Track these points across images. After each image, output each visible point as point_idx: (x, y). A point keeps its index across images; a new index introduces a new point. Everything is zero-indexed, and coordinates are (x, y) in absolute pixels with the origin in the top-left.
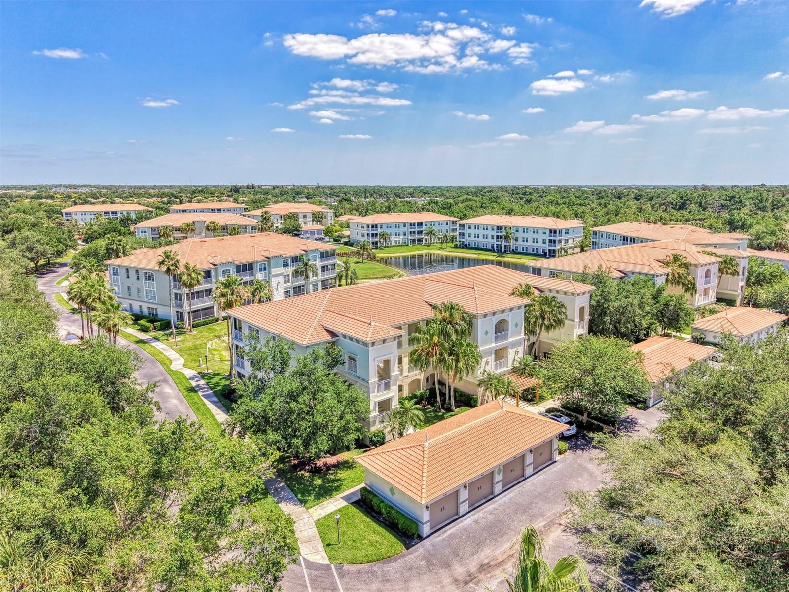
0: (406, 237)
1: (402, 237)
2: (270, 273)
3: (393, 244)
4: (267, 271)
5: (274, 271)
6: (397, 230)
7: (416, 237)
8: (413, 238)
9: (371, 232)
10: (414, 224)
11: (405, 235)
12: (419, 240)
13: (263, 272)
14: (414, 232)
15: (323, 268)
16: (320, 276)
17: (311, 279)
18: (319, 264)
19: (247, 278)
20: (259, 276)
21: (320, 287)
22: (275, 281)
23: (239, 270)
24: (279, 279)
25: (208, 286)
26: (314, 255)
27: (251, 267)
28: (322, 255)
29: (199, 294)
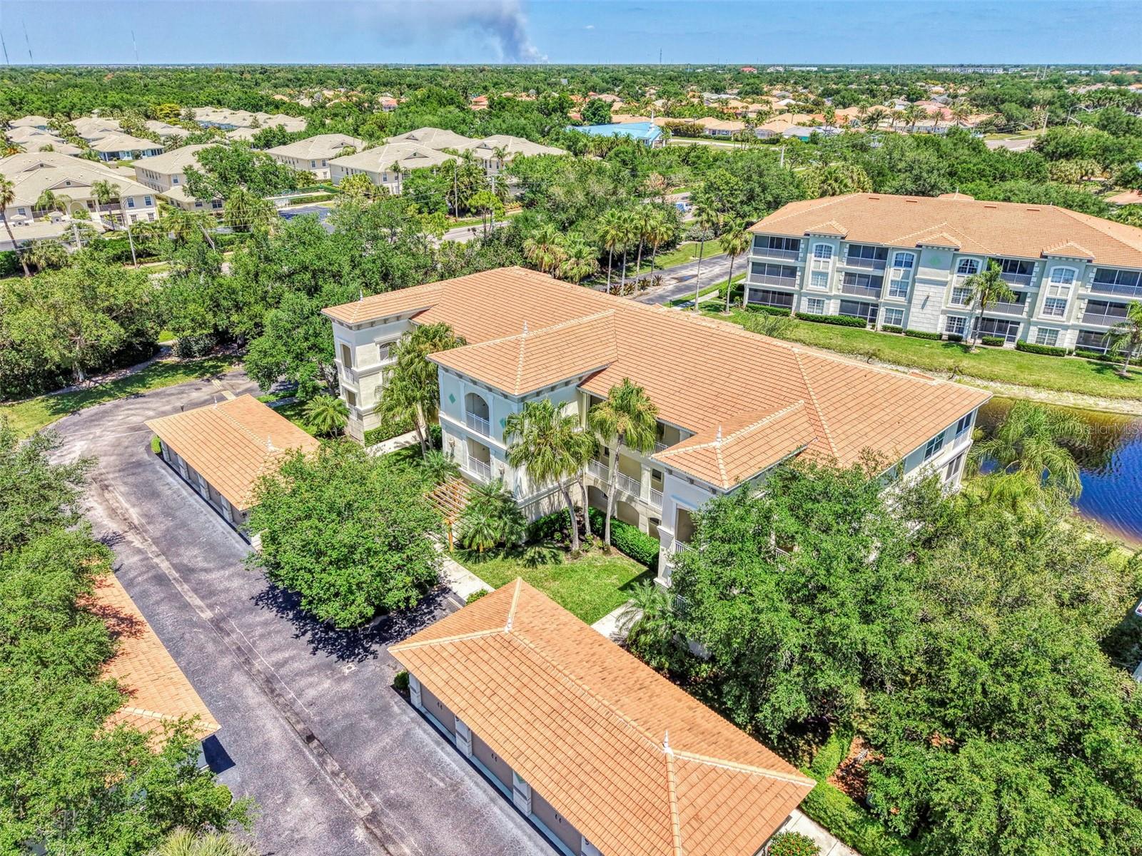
2: (915, 274)
4: (912, 270)
5: (924, 272)
13: (902, 269)
15: (1095, 306)
16: (1076, 315)
17: (1040, 315)
18: (1077, 293)
19: (869, 270)
20: (892, 274)
21: (1068, 340)
22: (920, 291)
23: (857, 252)
24: (932, 290)
25: (790, 261)
26: (1067, 267)
27: (882, 253)
28: (1106, 277)
29: (774, 270)
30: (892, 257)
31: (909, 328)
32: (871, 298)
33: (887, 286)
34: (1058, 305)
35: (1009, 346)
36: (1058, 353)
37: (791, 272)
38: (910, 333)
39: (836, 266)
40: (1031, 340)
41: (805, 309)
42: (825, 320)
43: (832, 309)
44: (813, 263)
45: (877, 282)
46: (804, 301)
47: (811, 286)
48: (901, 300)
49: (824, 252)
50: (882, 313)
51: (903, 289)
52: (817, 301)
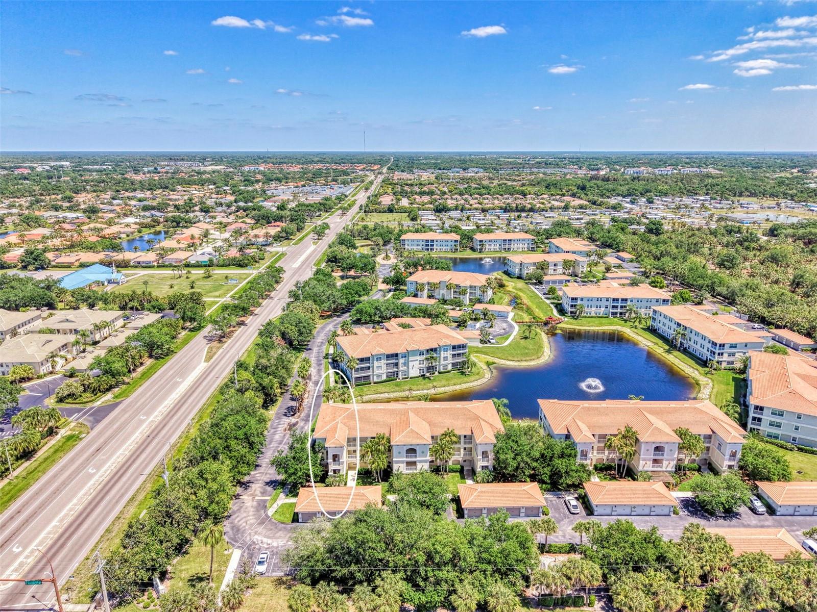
0: (608, 309)
1: (603, 309)
3: (593, 314)
4: (407, 358)
5: (411, 358)
6: (599, 303)
7: (619, 310)
8: (615, 311)
9: (570, 304)
10: (618, 300)
11: (607, 308)
12: (621, 314)
13: (404, 359)
14: (617, 307)
15: (454, 356)
16: (450, 360)
17: (442, 362)
18: (449, 353)
19: (393, 361)
20: (401, 361)
21: (450, 367)
22: (411, 364)
23: (388, 357)
24: (414, 363)
25: (368, 365)
26: (445, 348)
27: (397, 355)
28: (454, 348)
29: (362, 369)
30: (400, 356)
31: (410, 376)
32: (395, 370)
33: (400, 365)
34: (446, 358)
35: (437, 373)
36: (449, 372)
37: (369, 368)
38: (411, 378)
39: (383, 362)
40: (442, 370)
41: (376, 380)
42: (385, 381)
43: (384, 377)
44: (376, 364)
45: (396, 365)
46: (375, 377)
47: (377, 371)
48: (405, 368)
49: (379, 359)
50: (400, 374)
51: (406, 364)
52: (379, 376)
